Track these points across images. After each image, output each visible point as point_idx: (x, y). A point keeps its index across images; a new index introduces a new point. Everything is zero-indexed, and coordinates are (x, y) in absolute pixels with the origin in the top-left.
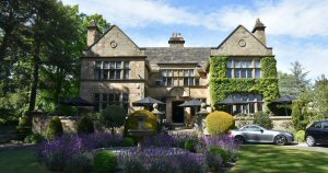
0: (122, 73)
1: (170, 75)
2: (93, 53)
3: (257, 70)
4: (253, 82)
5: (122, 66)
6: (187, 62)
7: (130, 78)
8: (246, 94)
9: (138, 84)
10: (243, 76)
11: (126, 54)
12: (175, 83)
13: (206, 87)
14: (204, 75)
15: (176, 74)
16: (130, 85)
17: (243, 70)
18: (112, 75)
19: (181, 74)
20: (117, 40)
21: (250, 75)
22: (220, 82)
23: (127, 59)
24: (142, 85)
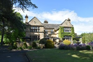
0: (37, 30)
1: (47, 31)
2: (29, 24)
3: (70, 30)
4: (69, 33)
5: (37, 28)
6: (51, 28)
7: (40, 31)
8: (68, 36)
9: (42, 33)
10: (67, 32)
11: (38, 25)
12: (49, 33)
13: (56, 34)
14: (56, 31)
15: (49, 31)
16: (40, 33)
17: (67, 30)
18: (35, 31)
19: (50, 31)
20: (36, 21)
21: (69, 32)
22: (62, 33)
23: (39, 26)
24: (43, 34)
